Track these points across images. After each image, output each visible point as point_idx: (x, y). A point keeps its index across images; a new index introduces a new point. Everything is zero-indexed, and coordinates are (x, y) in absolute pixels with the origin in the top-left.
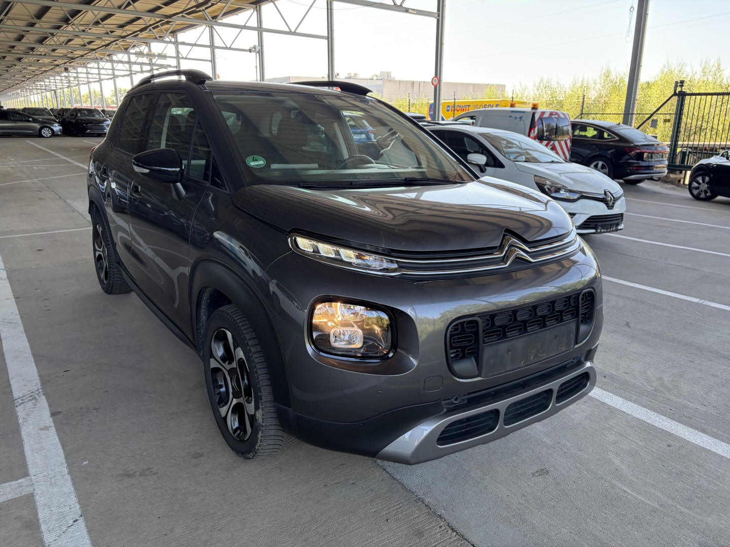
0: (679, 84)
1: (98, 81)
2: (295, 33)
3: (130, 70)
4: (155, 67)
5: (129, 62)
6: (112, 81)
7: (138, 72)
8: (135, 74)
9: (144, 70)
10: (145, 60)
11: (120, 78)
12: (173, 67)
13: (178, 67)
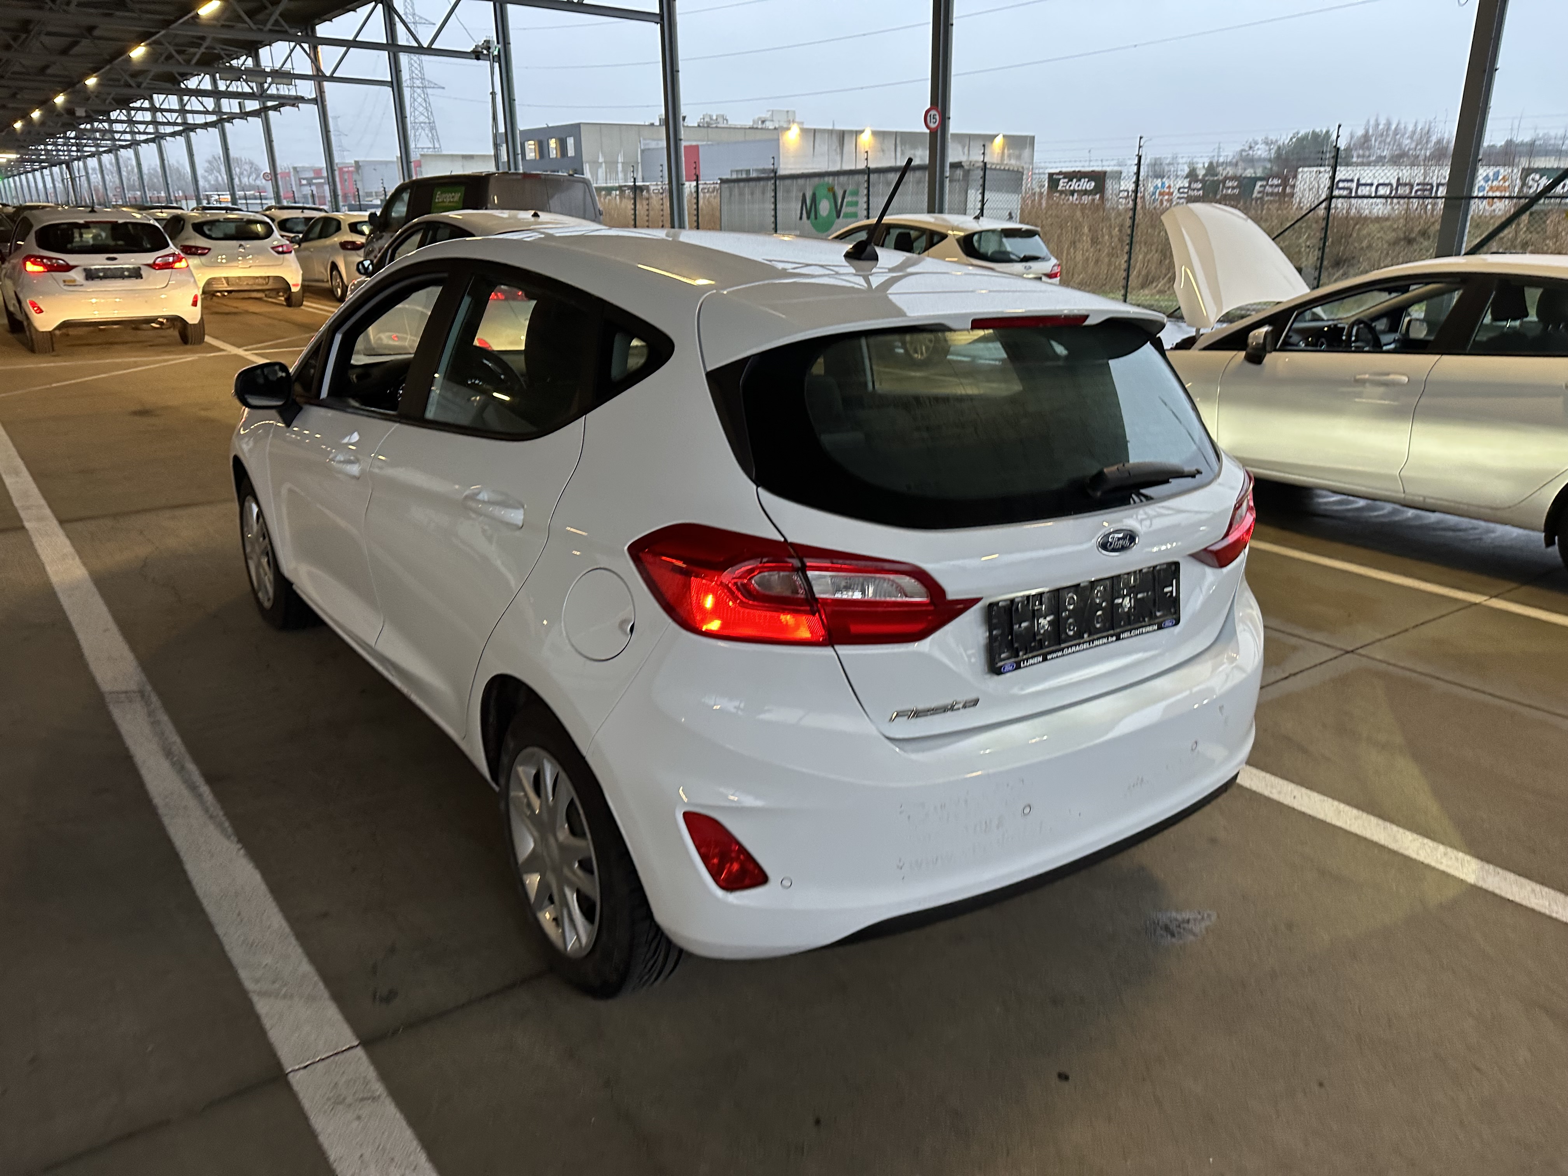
1: (153, 140)
3: (218, 111)
4: (270, 104)
7: (234, 116)
8: (229, 120)
9: (247, 110)
11: (198, 130)
12: (309, 101)
13: (320, 101)
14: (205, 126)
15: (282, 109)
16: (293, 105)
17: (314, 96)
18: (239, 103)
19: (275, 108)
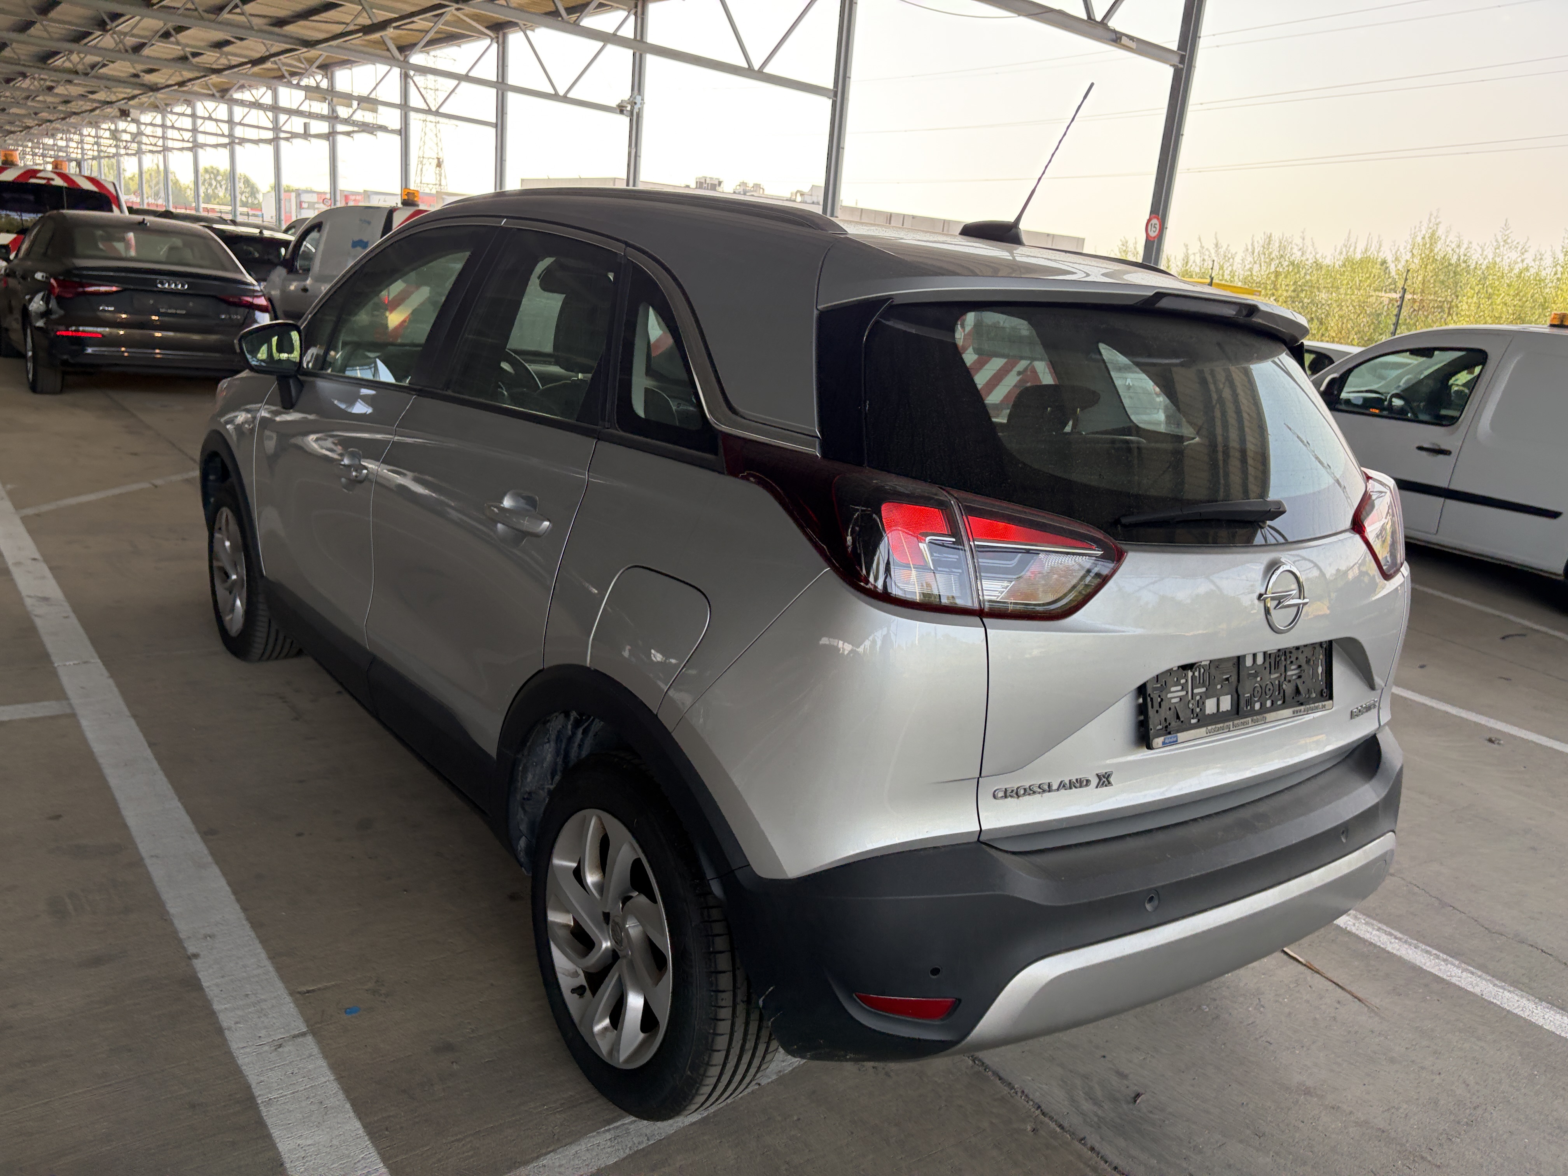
1: (188, 149)
3: (276, 128)
4: (340, 128)
5: (275, 108)
7: (295, 135)
8: (287, 139)
9: (313, 131)
10: (322, 108)
11: (248, 145)
12: (393, 131)
13: (404, 132)
14: (257, 142)
15: (355, 135)
16: (372, 133)
17: (398, 127)
18: (305, 124)
19: (348, 134)
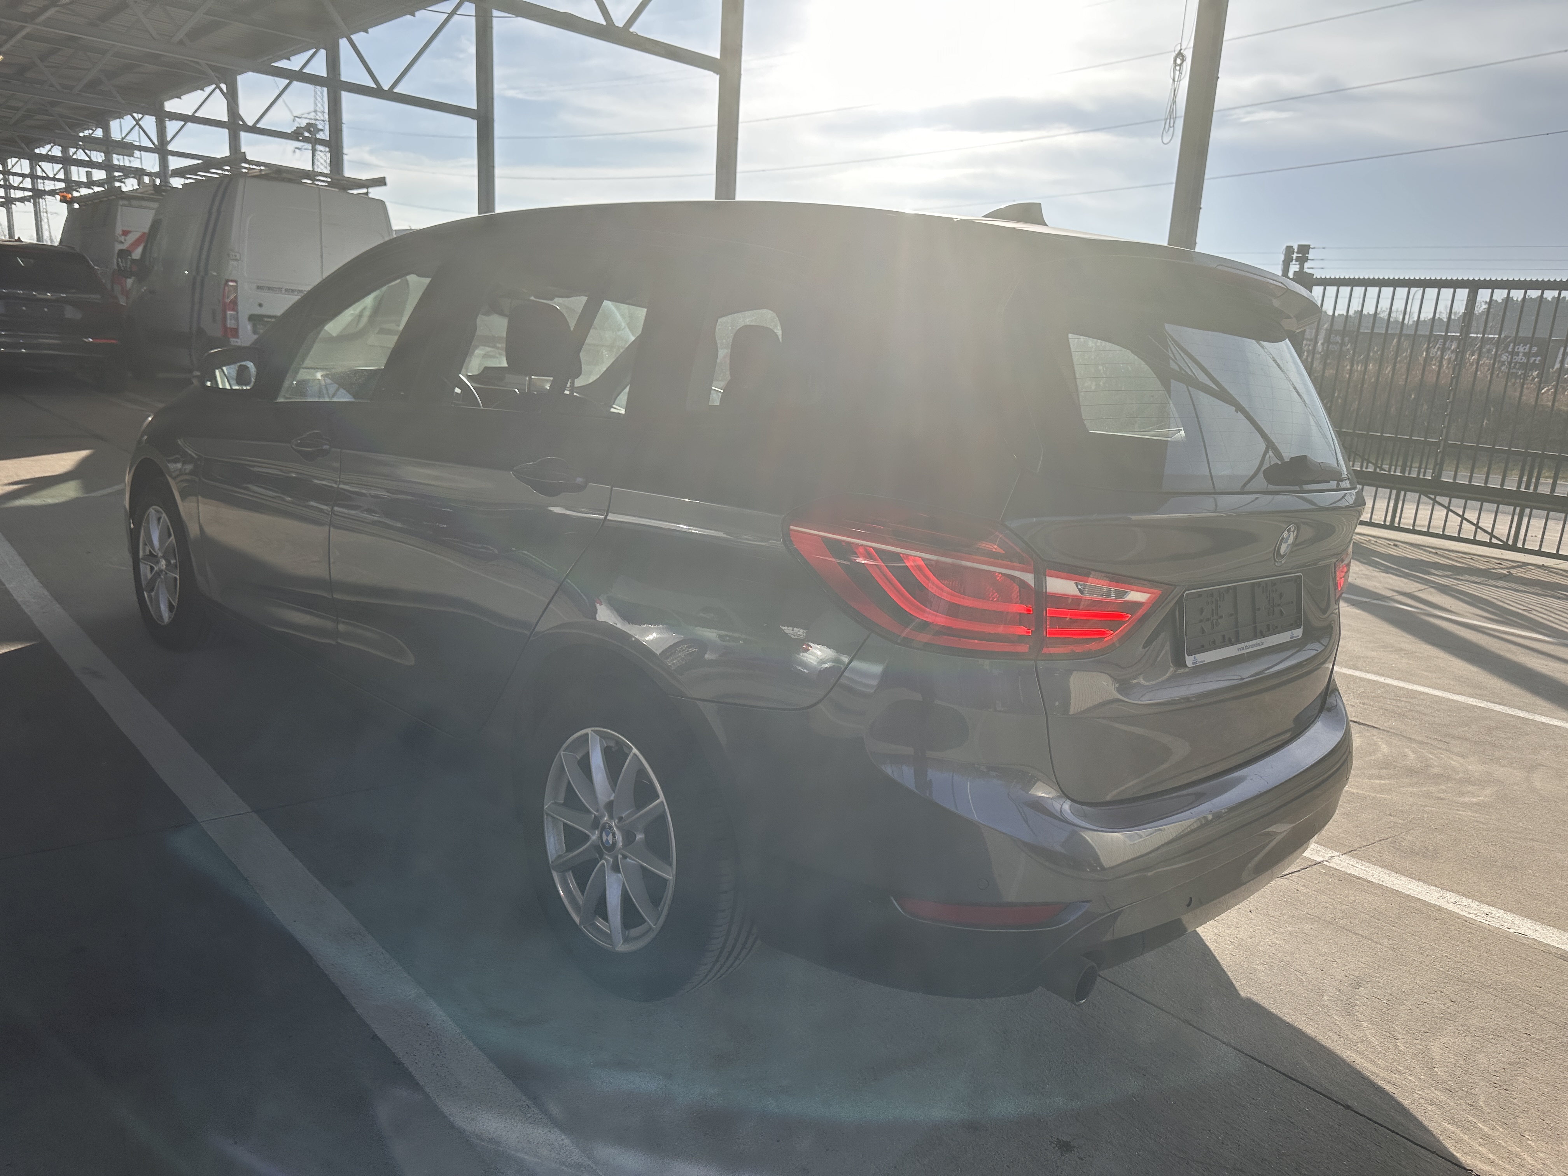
0: (1295, 256)
2: (390, 95)
6: (30, 206)
